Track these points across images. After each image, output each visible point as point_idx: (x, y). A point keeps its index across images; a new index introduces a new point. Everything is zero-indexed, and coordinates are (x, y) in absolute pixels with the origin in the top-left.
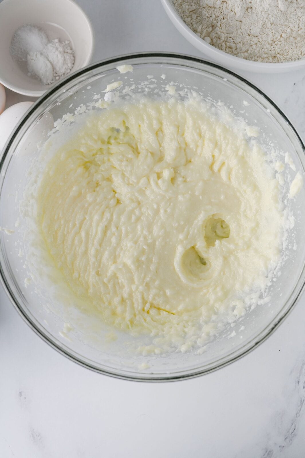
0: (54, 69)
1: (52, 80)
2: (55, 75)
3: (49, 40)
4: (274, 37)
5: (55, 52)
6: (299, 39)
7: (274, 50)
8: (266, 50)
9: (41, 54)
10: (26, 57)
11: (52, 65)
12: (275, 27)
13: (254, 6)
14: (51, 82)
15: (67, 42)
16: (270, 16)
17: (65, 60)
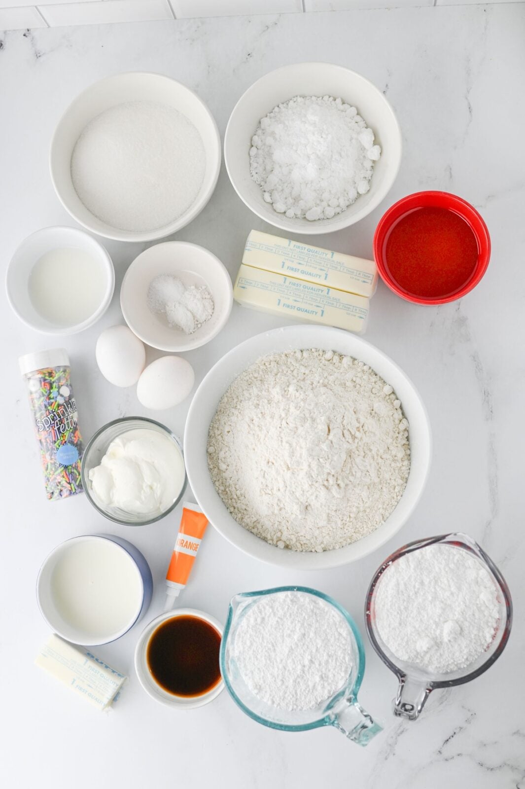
0: (194, 317)
1: (194, 328)
2: (196, 323)
3: (185, 288)
4: (343, 521)
5: (193, 301)
6: (368, 510)
7: (349, 531)
8: (341, 536)
9: (179, 303)
10: (165, 308)
11: (192, 313)
12: (340, 512)
13: (312, 504)
14: (194, 331)
15: (203, 287)
16: (331, 506)
17: (204, 307)
